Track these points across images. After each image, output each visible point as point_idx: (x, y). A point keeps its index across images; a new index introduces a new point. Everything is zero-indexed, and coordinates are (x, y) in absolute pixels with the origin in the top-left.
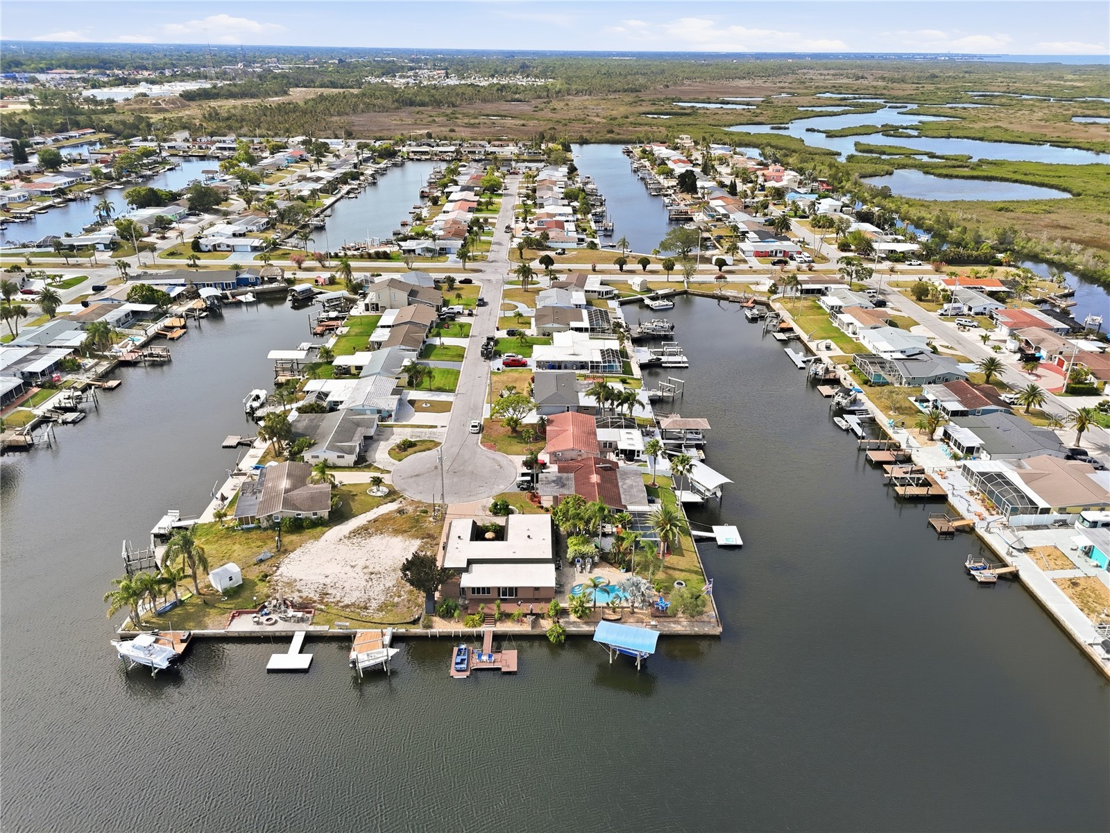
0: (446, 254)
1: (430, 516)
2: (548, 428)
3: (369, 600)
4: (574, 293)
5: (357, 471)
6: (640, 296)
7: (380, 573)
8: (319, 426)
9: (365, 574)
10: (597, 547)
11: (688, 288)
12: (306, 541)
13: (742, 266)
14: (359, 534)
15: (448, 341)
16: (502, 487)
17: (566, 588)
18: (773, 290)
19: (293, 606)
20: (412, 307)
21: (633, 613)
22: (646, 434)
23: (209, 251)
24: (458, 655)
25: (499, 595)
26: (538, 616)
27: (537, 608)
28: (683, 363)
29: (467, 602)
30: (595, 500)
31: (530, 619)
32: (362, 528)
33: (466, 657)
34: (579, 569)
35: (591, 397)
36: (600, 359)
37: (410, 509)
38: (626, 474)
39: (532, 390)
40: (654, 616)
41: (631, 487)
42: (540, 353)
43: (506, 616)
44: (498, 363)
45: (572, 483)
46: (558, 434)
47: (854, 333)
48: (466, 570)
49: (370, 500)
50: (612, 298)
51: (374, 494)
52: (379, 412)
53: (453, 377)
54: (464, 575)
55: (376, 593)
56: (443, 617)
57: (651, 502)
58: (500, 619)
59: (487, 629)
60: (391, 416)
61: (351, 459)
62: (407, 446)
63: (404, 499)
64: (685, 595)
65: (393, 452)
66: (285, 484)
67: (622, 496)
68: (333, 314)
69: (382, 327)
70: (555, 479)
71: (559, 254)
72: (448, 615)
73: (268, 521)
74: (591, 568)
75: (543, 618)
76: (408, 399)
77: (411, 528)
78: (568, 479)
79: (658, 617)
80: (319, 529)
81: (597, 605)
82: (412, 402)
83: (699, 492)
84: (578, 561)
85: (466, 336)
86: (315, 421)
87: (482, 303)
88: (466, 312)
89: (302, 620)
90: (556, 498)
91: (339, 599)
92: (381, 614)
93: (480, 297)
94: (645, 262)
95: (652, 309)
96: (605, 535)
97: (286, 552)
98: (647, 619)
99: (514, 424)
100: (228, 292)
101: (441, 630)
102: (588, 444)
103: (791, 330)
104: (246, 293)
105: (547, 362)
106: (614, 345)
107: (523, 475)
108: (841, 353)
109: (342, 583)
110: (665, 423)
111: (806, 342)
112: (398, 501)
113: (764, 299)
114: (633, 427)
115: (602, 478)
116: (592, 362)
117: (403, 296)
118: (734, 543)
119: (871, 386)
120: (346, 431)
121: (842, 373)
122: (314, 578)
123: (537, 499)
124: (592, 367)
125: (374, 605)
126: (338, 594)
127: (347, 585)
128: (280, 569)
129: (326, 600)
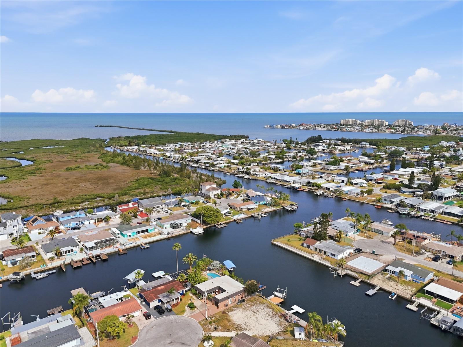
3: (265, 307)
7: (253, 311)
9: (257, 314)
55: (260, 307)
91: (272, 311)
109: (266, 315)
122: (272, 322)
125: (265, 305)
126: (270, 312)
127: (265, 313)
128: (278, 332)
129: (275, 313)
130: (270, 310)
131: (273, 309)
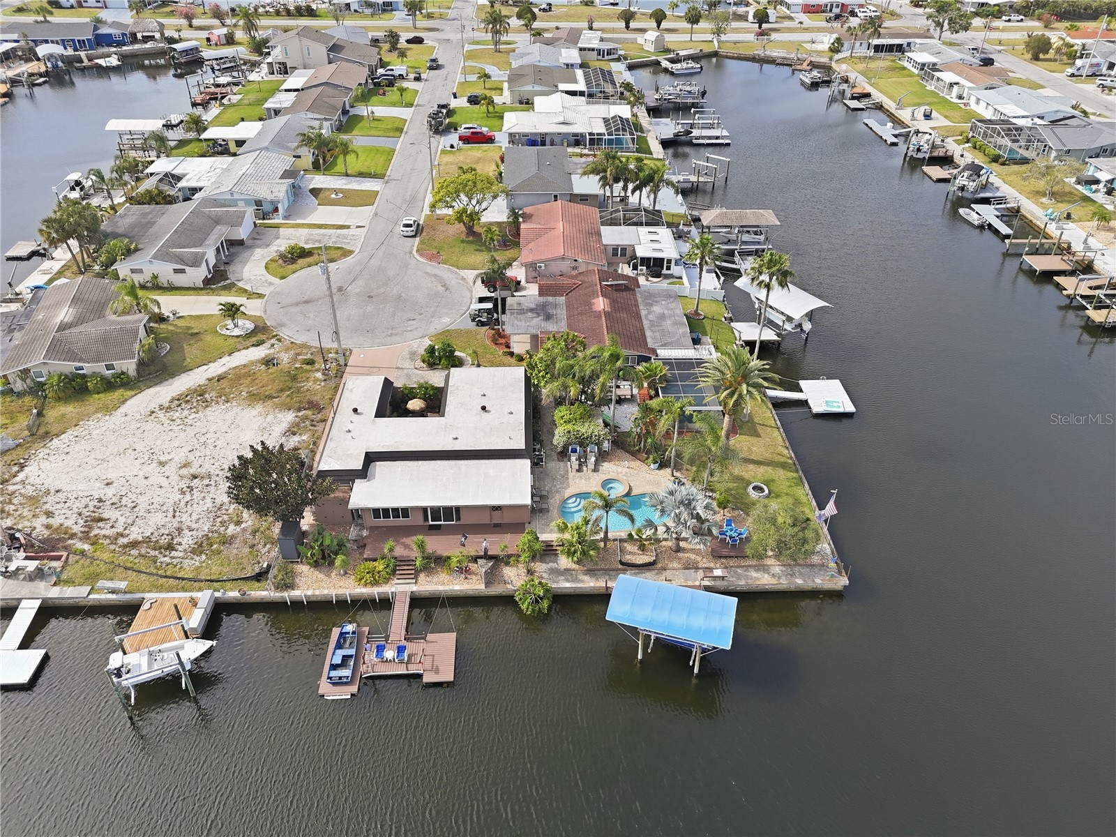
0: (392, 10)
1: (318, 370)
2: (522, 226)
3: (179, 530)
4: (563, 51)
5: (208, 294)
6: (654, 58)
7: (209, 476)
8: (155, 223)
9: (182, 477)
10: (606, 425)
11: (719, 48)
12: (88, 416)
13: (787, 24)
14: (187, 402)
15: (380, 111)
16: (447, 320)
17: (551, 501)
18: (836, 48)
19: (28, 546)
20: (333, 66)
21: (679, 549)
22: (679, 236)
23: (72, 7)
24: (339, 646)
25: (426, 519)
26: (498, 561)
27: (495, 544)
28: (723, 137)
29: (365, 533)
30: (601, 341)
31: (483, 567)
32: (195, 391)
33: (352, 652)
34: (575, 464)
35: (591, 176)
36: (603, 130)
37: (285, 358)
38: (651, 297)
39: (500, 174)
40: (716, 555)
41: (662, 317)
42: (515, 122)
43: (436, 562)
44: (453, 138)
45: (562, 313)
46: (539, 234)
47: (960, 97)
48: (363, 473)
49: (220, 341)
50: (618, 60)
51: (228, 333)
52: (258, 203)
53: (383, 158)
54: (359, 485)
55: (195, 516)
56: (316, 565)
57: (696, 342)
58: (426, 568)
59: (400, 589)
60: (276, 210)
61: (197, 275)
62: (297, 255)
63: (279, 340)
64: (780, 520)
65: (274, 265)
66: (64, 314)
67: (648, 334)
68: (224, 79)
69: (286, 90)
70: (533, 306)
71: (544, 10)
72: (323, 560)
73: (24, 380)
74: (597, 464)
75: (507, 564)
76: (311, 187)
77: (282, 390)
78: (556, 306)
79: (725, 557)
80: (118, 394)
81: (610, 535)
82: (315, 192)
83: (771, 324)
84: (574, 451)
85: (410, 105)
86: (150, 216)
87: (435, 66)
88: (412, 76)
89: (39, 574)
90: (535, 338)
91: (120, 530)
92: (197, 561)
93: (433, 57)
94: (659, 17)
95: (672, 74)
96: (620, 401)
97: (47, 436)
98: (704, 563)
99: (469, 219)
100: (82, 54)
101: (309, 593)
102: (586, 249)
103: (868, 95)
104: (109, 56)
105: (525, 135)
106: (624, 111)
107: (482, 300)
108: (947, 123)
109: (134, 497)
110: (708, 217)
111: (893, 111)
112: (267, 345)
113: (824, 60)
114: (656, 224)
115: (613, 302)
116: (591, 134)
117: (320, 51)
118: (841, 410)
119: (1003, 164)
120: (193, 232)
121: (954, 148)
122: (83, 488)
123: (503, 341)
124: (592, 141)
125: (187, 540)
126: (122, 520)
127: (143, 502)
128: (27, 470)
129: (96, 532)
130: (135, 534)
131: (125, 546)
